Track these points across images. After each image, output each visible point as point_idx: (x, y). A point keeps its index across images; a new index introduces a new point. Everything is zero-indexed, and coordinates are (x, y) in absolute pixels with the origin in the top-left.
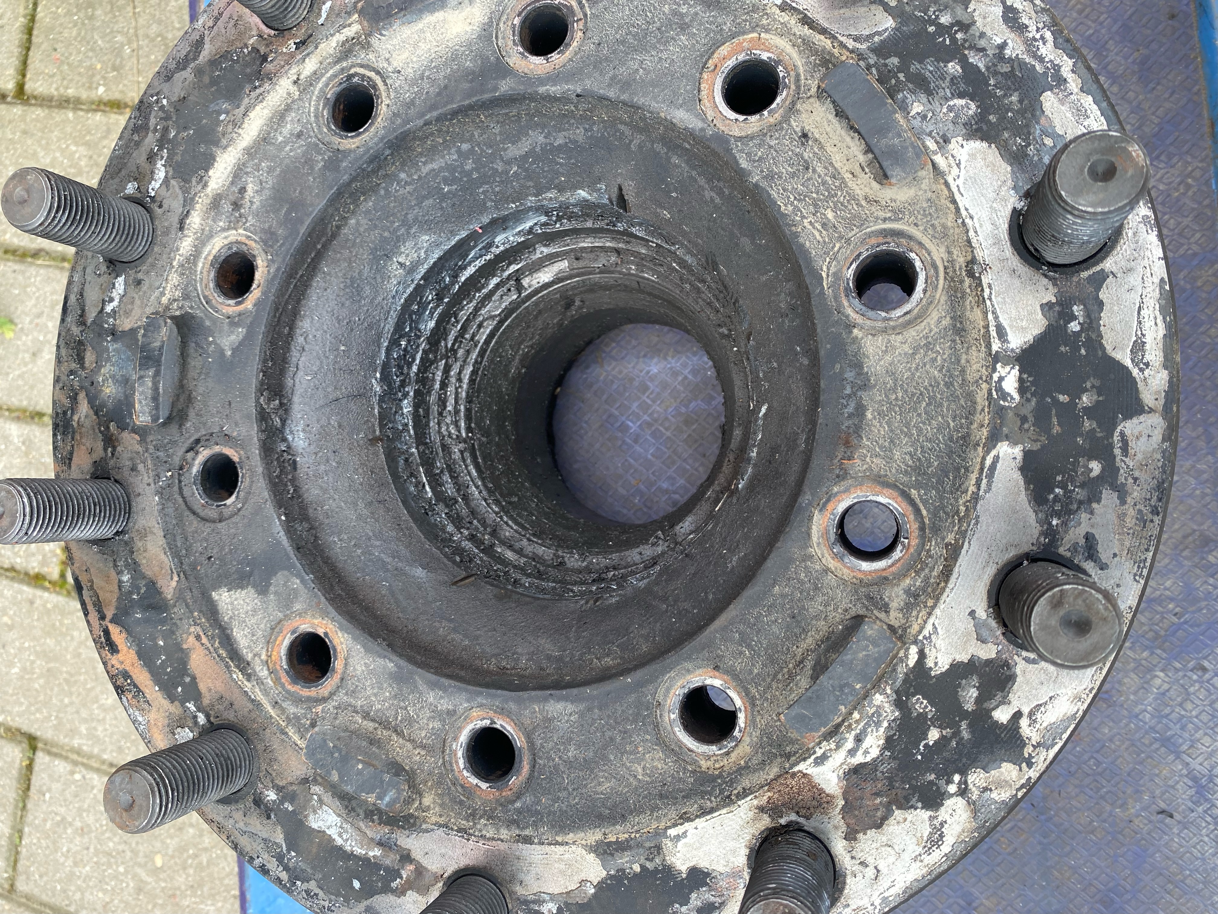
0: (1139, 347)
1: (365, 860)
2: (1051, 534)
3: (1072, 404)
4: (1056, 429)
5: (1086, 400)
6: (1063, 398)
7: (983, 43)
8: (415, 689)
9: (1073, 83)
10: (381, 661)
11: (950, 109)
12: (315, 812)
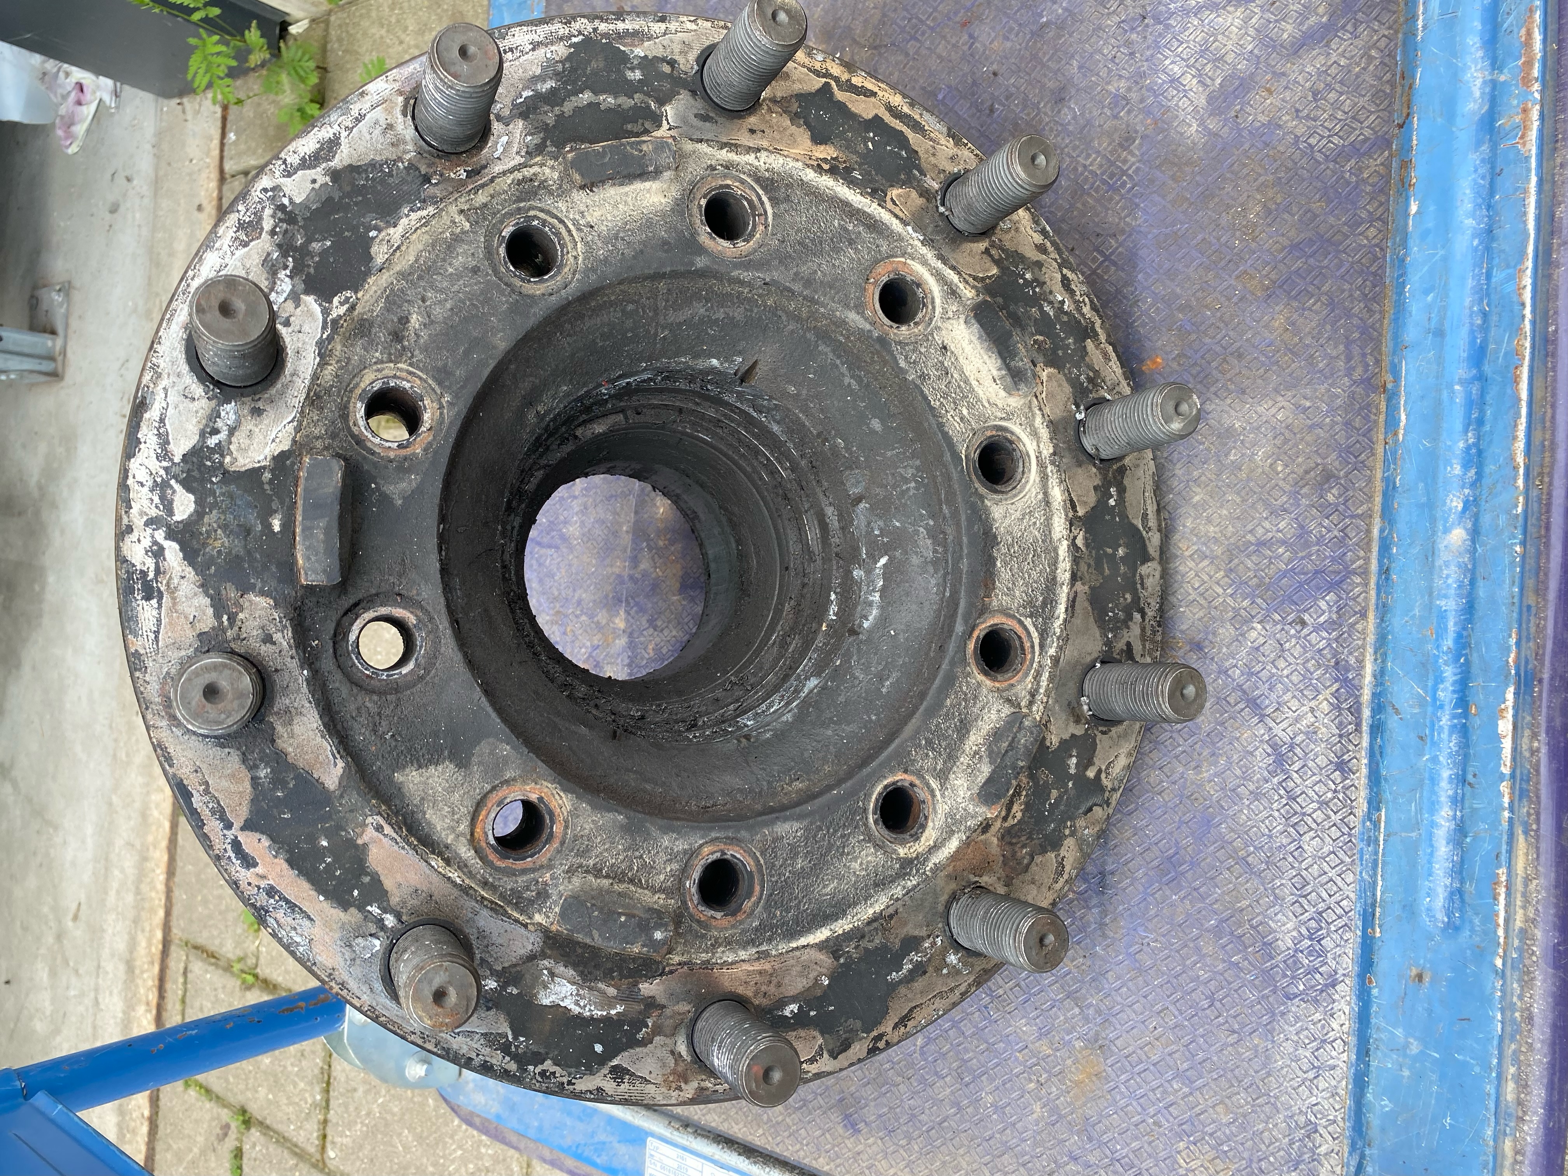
0: (1145, 516)
1: (607, 1019)
2: (1108, 643)
3: (1114, 555)
4: (1107, 572)
5: (1121, 552)
6: (1109, 551)
7: (1051, 298)
8: (647, 836)
9: (1103, 337)
10: (611, 815)
11: (1035, 341)
12: (546, 987)
